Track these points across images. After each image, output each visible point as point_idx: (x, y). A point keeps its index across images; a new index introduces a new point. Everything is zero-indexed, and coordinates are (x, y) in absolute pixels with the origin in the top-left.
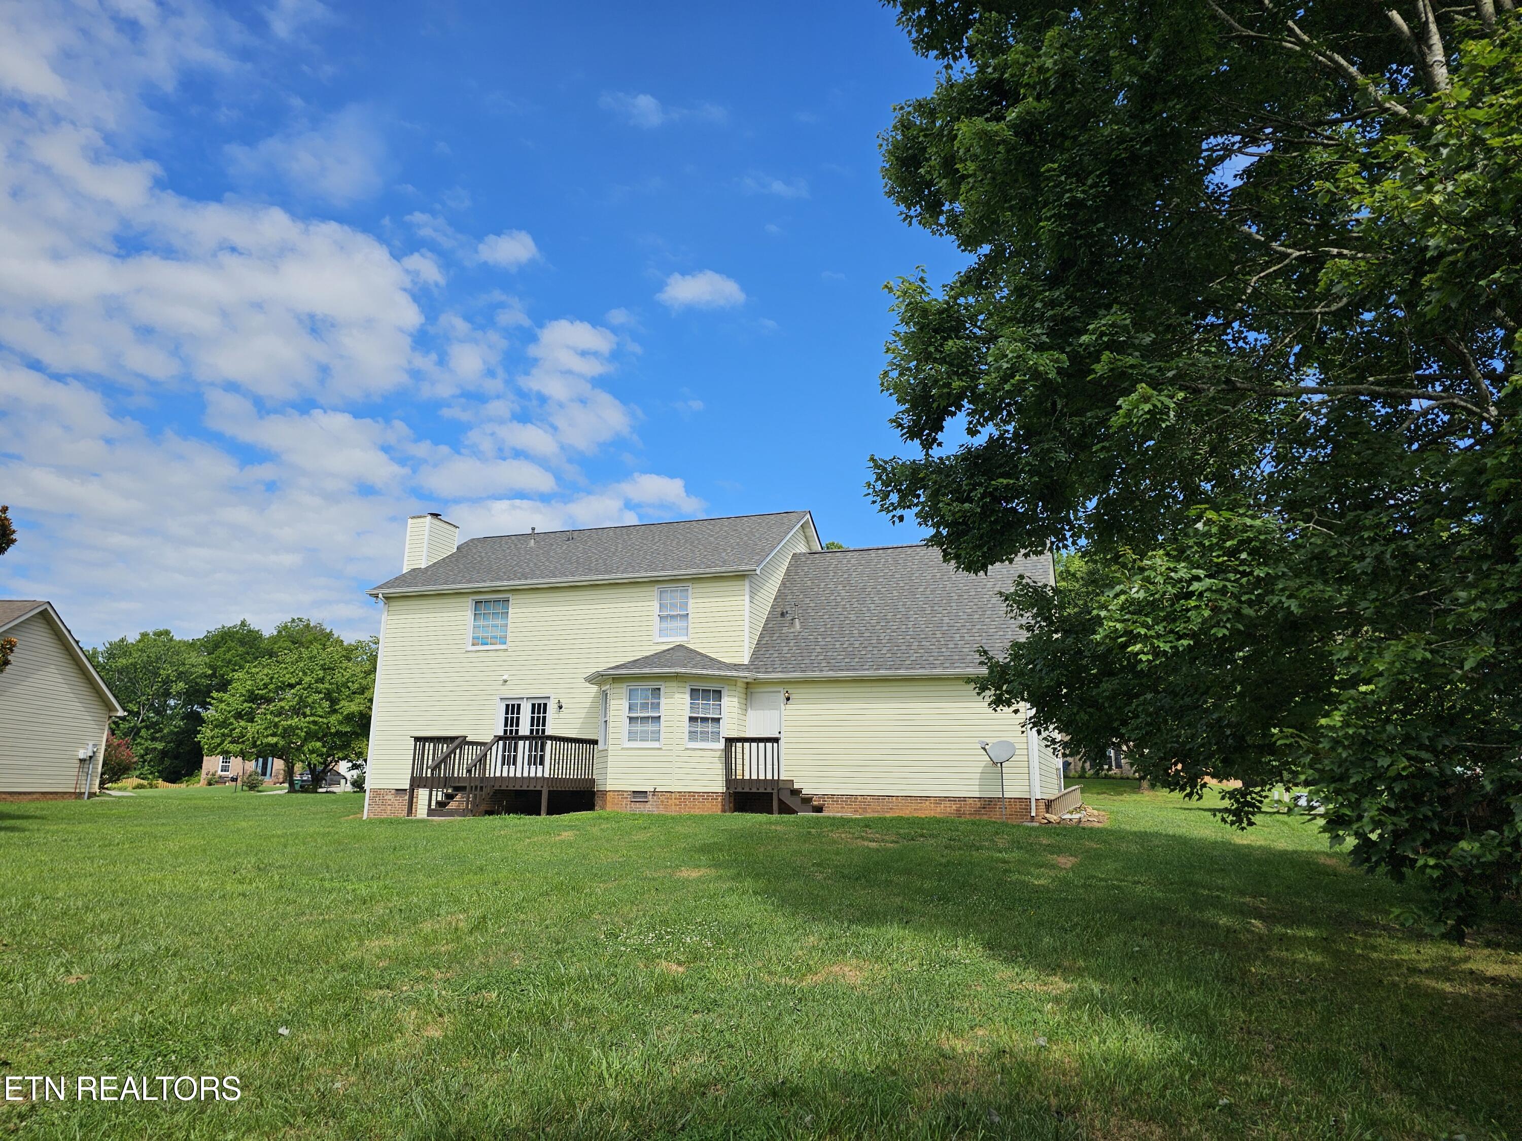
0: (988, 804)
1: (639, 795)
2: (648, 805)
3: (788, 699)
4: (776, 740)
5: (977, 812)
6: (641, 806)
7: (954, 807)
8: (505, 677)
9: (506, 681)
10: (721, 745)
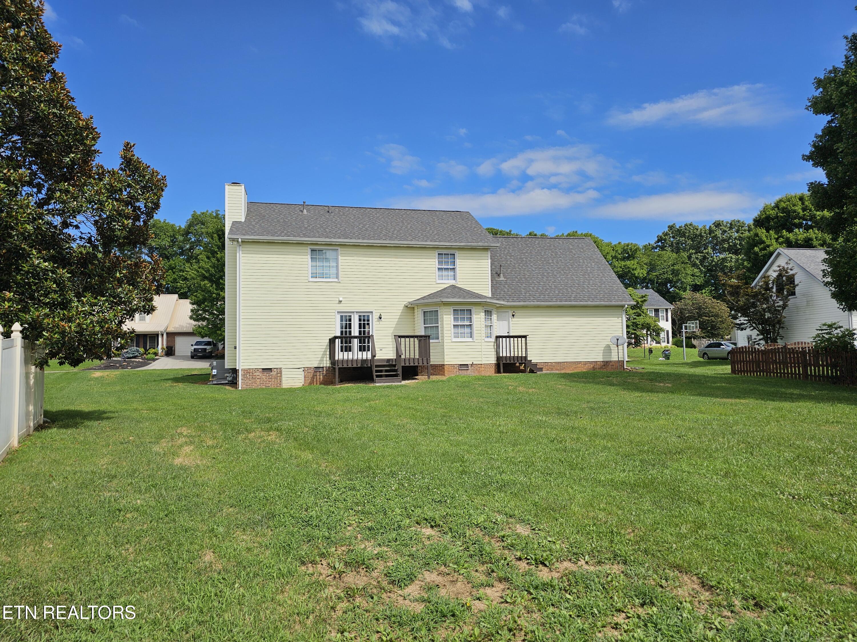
0: (606, 364)
1: (464, 367)
2: (469, 372)
3: (513, 315)
4: (525, 337)
5: (601, 368)
6: (465, 372)
7: (592, 366)
8: (341, 299)
9: (340, 302)
10: (493, 339)
